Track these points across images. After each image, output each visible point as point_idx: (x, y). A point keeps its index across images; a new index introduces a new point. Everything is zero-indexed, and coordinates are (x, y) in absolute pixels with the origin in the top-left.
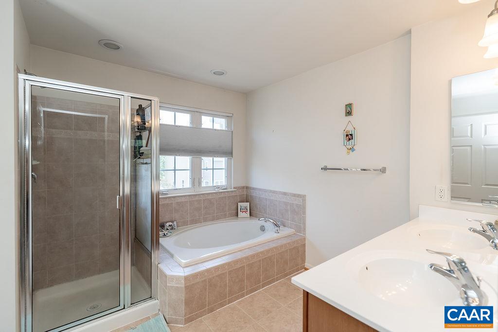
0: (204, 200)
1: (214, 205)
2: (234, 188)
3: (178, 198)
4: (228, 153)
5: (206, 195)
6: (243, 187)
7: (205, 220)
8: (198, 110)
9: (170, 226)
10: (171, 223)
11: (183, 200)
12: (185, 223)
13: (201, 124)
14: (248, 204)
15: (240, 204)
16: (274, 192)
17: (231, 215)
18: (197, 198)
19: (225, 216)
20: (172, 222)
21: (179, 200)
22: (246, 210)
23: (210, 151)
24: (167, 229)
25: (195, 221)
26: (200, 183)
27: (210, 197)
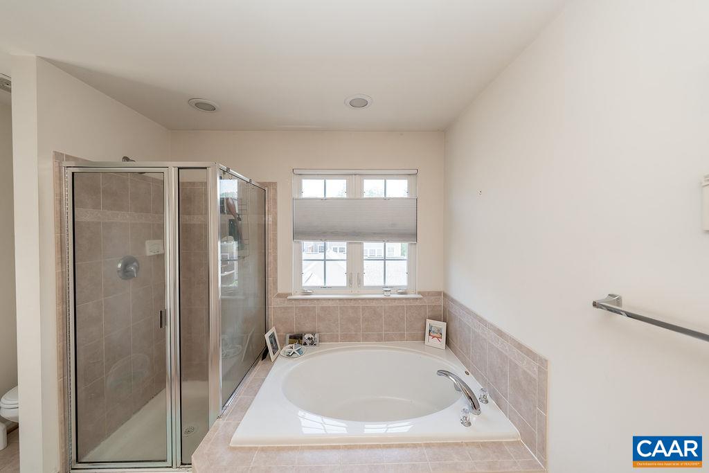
0: (363, 309)
1: (381, 316)
2: (419, 293)
3: (324, 302)
4: (409, 235)
5: (367, 301)
6: (439, 293)
7: (366, 338)
8: (357, 172)
9: (309, 338)
10: (311, 336)
11: (330, 304)
12: (334, 339)
13: (362, 192)
14: (443, 325)
15: (429, 322)
16: (481, 320)
17: (413, 338)
18: (352, 304)
19: (402, 337)
20: (314, 334)
21: (325, 304)
22: (438, 335)
23: (375, 233)
24: (305, 344)
25: (348, 338)
26: (360, 281)
27: (374, 304)
